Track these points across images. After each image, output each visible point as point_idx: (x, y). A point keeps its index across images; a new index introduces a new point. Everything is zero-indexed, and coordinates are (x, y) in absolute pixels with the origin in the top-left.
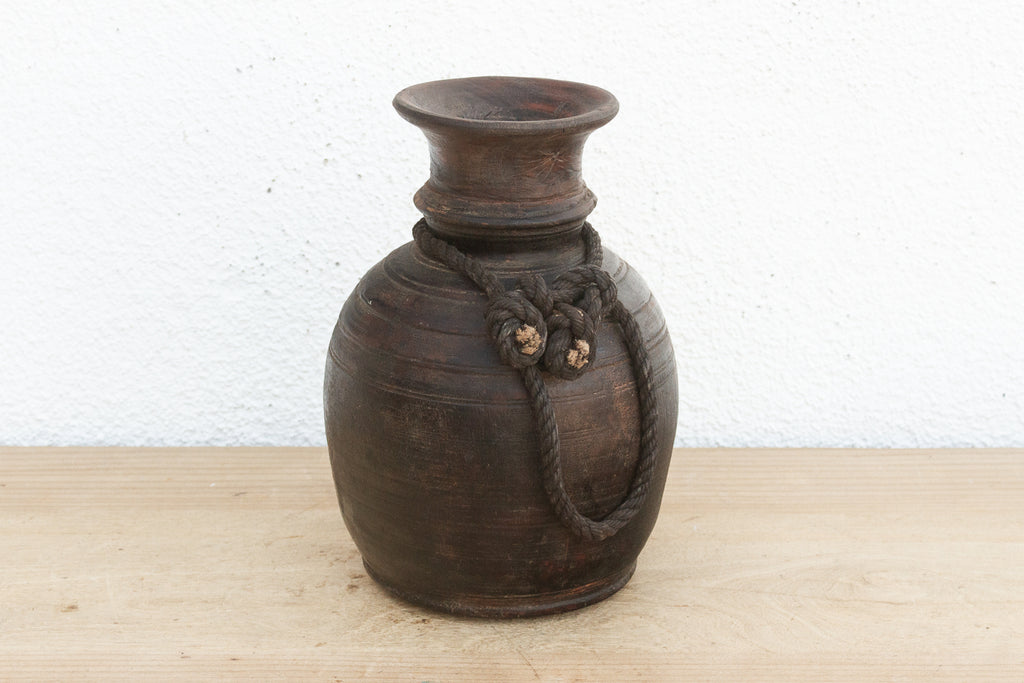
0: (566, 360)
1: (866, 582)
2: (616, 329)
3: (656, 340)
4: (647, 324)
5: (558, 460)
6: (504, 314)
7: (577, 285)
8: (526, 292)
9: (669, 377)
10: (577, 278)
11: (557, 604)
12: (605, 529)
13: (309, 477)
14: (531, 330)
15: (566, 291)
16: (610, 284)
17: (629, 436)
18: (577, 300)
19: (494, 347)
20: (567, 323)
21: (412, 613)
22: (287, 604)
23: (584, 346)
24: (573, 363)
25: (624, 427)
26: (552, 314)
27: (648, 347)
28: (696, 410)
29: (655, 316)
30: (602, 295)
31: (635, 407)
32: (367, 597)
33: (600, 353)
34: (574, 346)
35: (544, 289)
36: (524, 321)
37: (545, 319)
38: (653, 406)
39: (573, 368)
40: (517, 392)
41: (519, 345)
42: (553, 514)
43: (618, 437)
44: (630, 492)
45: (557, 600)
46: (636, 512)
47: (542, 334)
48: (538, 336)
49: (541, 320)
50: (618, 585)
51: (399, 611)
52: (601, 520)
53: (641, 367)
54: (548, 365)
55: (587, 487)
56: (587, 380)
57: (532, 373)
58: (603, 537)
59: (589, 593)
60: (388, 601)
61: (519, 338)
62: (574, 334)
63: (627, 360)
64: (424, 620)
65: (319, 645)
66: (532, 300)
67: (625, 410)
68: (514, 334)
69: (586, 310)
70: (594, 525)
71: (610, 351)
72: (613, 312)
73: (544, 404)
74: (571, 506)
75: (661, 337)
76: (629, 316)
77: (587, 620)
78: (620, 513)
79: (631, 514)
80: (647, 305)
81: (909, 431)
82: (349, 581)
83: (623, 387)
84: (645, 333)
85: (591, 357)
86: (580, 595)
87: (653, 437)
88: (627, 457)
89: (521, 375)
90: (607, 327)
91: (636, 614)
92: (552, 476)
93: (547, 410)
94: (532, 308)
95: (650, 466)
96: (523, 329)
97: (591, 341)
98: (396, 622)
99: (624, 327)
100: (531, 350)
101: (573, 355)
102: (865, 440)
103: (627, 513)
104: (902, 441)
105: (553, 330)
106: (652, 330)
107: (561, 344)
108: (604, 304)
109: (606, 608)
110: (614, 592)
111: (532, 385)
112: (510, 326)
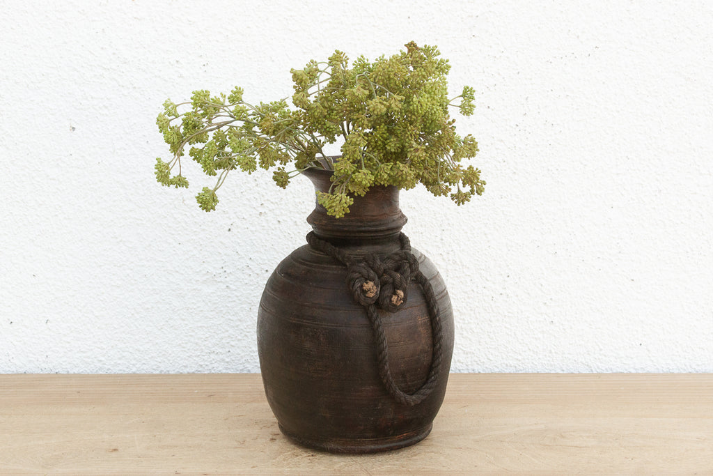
0: (391, 301)
1: (562, 437)
2: (419, 287)
3: (441, 295)
4: (436, 286)
5: (386, 358)
6: (356, 275)
7: (397, 261)
8: (369, 264)
9: (449, 316)
10: (397, 258)
11: (388, 445)
12: (413, 399)
13: (250, 387)
14: (371, 284)
15: (390, 264)
16: (415, 260)
17: (427, 347)
18: (398, 269)
19: (351, 294)
20: (391, 280)
21: (306, 452)
22: (236, 448)
23: (401, 293)
24: (394, 302)
25: (423, 342)
26: (383, 275)
27: (437, 298)
28: (467, 354)
29: (440, 283)
30: (410, 266)
31: (430, 331)
32: (281, 444)
33: (410, 300)
34: (395, 293)
35: (378, 262)
36: (367, 279)
37: (379, 278)
38: (440, 330)
39: (395, 305)
40: (363, 321)
41: (364, 292)
42: (385, 390)
43: (420, 347)
44: (427, 379)
45: (387, 443)
46: (431, 390)
47: (377, 286)
48: (375, 287)
49: (377, 279)
50: (422, 436)
51: (299, 451)
52: (412, 395)
53: (432, 308)
54: (381, 305)
55: (404, 376)
56: (403, 314)
57: (372, 309)
58: (413, 404)
59: (406, 439)
60: (292, 446)
61: (364, 288)
62: (395, 288)
63: (425, 304)
64: (313, 455)
65: (254, 467)
66: (372, 268)
67: (424, 332)
68: (362, 286)
69: (402, 274)
70: (408, 398)
71: (415, 300)
72: (416, 277)
73: (379, 326)
74: (394, 385)
75: (444, 295)
76: (426, 279)
77: (404, 455)
78: (422, 391)
79: (429, 391)
80: (436, 276)
81: (588, 365)
82: (271, 437)
83: (422, 319)
84: (435, 291)
85: (405, 299)
86: (401, 440)
87: (440, 348)
88: (426, 359)
89: (365, 310)
90: (413, 286)
91: (433, 452)
92: (383, 367)
93: (380, 329)
94: (372, 272)
95: (438, 365)
96: (367, 283)
97: (404, 291)
98: (297, 456)
99: (423, 286)
100: (371, 295)
101: (394, 298)
102: (563, 370)
103: (426, 391)
104: (584, 370)
105: (383, 285)
106: (439, 289)
107: (387, 292)
108: (412, 272)
109: (415, 449)
110: (420, 440)
111: (372, 315)
112: (360, 281)
